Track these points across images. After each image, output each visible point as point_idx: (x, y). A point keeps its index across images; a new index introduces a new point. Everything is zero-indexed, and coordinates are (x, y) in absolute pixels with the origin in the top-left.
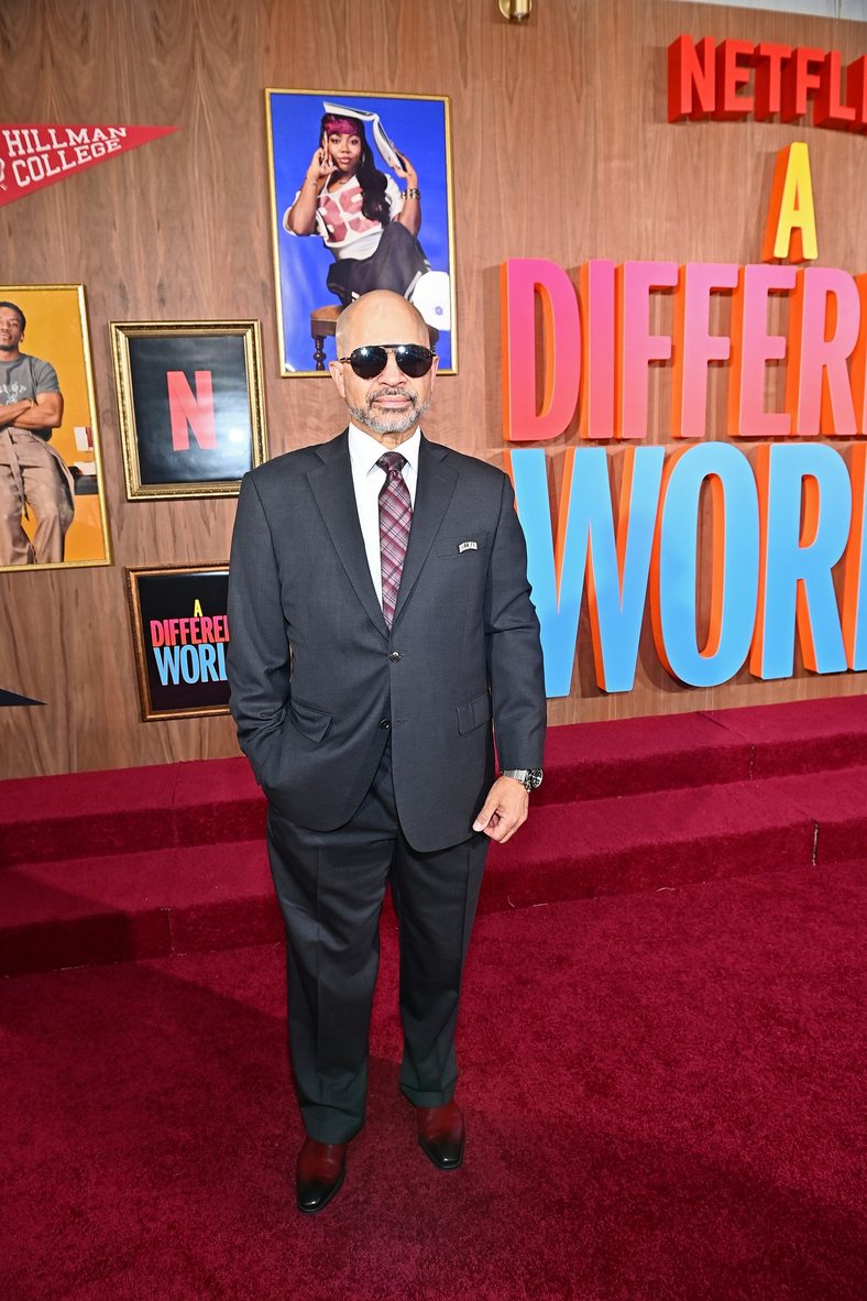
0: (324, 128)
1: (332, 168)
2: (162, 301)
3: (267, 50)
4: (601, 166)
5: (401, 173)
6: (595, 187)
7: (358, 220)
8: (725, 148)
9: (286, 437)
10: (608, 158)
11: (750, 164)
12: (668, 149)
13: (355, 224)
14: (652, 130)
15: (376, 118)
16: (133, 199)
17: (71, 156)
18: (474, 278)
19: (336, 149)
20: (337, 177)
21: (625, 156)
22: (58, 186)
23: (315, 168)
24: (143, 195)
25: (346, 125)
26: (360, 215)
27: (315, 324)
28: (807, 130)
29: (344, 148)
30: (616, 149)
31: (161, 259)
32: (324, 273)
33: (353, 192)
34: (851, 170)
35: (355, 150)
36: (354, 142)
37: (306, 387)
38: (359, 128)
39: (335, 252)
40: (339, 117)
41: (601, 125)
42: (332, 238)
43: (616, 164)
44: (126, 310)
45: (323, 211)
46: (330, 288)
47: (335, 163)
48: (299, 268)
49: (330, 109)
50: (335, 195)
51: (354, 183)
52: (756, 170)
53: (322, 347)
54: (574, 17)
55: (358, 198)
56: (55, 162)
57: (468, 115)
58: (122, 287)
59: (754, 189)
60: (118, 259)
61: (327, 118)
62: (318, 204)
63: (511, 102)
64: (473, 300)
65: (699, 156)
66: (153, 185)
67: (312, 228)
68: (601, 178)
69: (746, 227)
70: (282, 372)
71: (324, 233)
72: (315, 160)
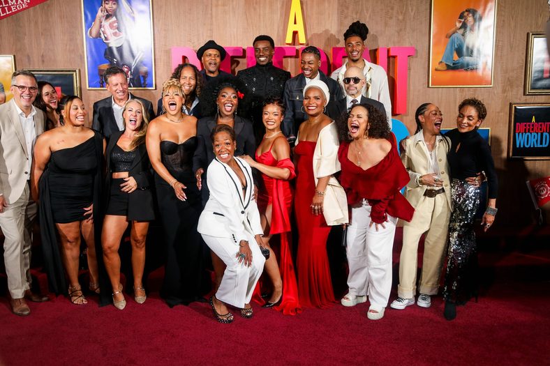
1: (106, 14)
2: (43, 61)
4: (214, 9)
6: (212, 17)
7: (116, 32)
10: (217, 6)
11: (279, 6)
13: (115, 34)
16: (32, 24)
17: (10, 9)
18: (162, 53)
19: (107, 6)
20: (108, 16)
21: (224, 5)
22: (5, 19)
23: (99, 14)
24: (36, 23)
26: (117, 30)
27: (100, 71)
29: (110, 6)
30: (220, 2)
31: (43, 47)
32: (103, 52)
33: (114, 22)
36: (114, 4)
37: (97, 94)
39: (107, 44)
42: (106, 39)
43: (220, 8)
44: (30, 64)
45: (103, 29)
46: (106, 58)
47: (107, 12)
48: (94, 50)
50: (107, 23)
51: (114, 19)
55: (116, 24)
56: (4, 11)
58: (28, 56)
59: (281, 15)
60: (27, 46)
62: (101, 27)
64: (162, 62)
65: (256, 4)
66: (40, 20)
67: (99, 35)
68: (214, 14)
69: (278, 31)
70: (88, 88)
71: (103, 37)
72: (99, 11)
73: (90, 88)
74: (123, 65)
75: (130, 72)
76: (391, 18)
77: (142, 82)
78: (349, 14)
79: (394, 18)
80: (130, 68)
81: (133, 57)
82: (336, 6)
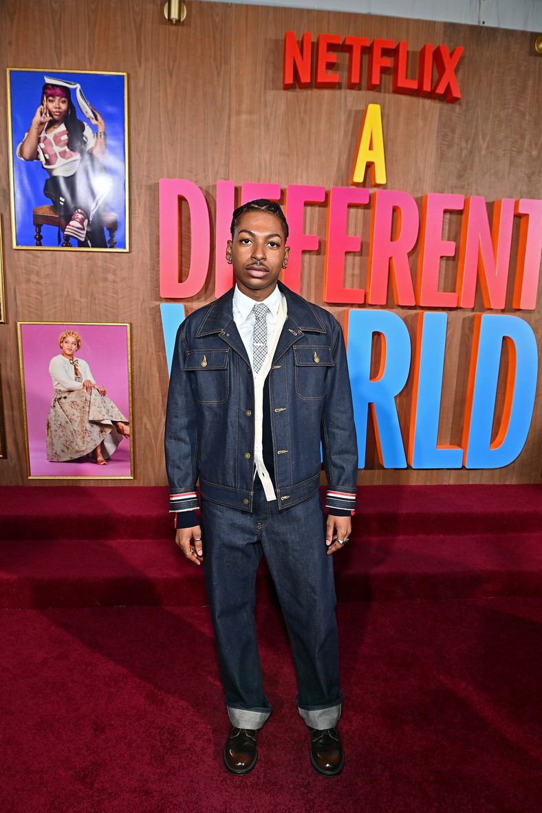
0: (44, 93)
1: (48, 118)
3: (10, 43)
4: (234, 119)
5: (94, 122)
6: (229, 132)
7: (65, 151)
8: (325, 107)
9: (17, 287)
10: (239, 113)
11: (343, 118)
12: (282, 107)
13: (63, 154)
14: (271, 95)
15: (78, 86)
18: (143, 191)
19: (51, 106)
20: (52, 123)
21: (251, 112)
23: (38, 118)
25: (58, 91)
26: (66, 148)
27: (36, 217)
28: (387, 95)
29: (57, 105)
30: (244, 107)
33: (62, 133)
34: (421, 123)
35: (64, 107)
36: (63, 102)
37: (30, 256)
38: (67, 94)
39: (50, 171)
40: (54, 86)
41: (234, 91)
42: (48, 162)
43: (244, 117)
45: (42, 145)
46: (45, 194)
47: (51, 115)
48: (26, 182)
49: (48, 80)
50: (50, 136)
51: (62, 128)
52: (347, 123)
53: (40, 231)
54: (217, 20)
55: (65, 137)
57: (141, 84)
59: (346, 135)
61: (47, 86)
62: (39, 141)
63: (171, 75)
64: (142, 204)
65: (305, 112)
67: (35, 155)
68: (233, 126)
69: (339, 160)
70: (15, 246)
71: (42, 159)
72: (38, 113)
73: (19, 247)
74: (76, 208)
75: (86, 221)
76: (519, 152)
77: (108, 238)
78: (456, 140)
79: (525, 153)
80: (86, 215)
81: (93, 195)
82: (435, 125)
